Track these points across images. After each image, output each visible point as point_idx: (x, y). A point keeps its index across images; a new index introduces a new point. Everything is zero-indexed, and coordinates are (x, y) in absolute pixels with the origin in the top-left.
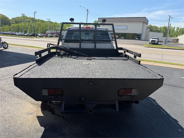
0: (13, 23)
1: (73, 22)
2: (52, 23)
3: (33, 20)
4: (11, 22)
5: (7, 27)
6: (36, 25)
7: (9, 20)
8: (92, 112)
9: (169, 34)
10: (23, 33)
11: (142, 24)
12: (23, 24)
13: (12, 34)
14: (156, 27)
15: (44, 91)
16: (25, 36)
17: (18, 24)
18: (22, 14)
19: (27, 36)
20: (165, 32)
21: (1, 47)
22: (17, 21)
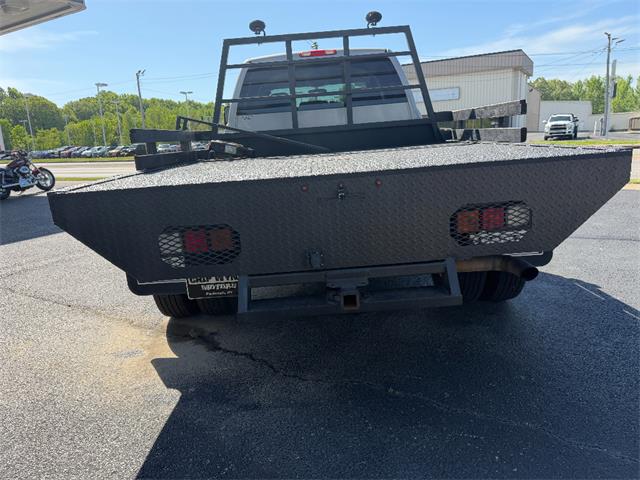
0: (72, 120)
1: (262, 34)
2: (200, 105)
3: (136, 102)
4: (64, 116)
5: (52, 133)
6: (148, 118)
7: (58, 111)
8: (355, 304)
9: (614, 96)
10: (104, 148)
11: (510, 74)
12: (102, 120)
13: (69, 155)
14: (564, 85)
15: (165, 241)
16: (111, 155)
17: (85, 122)
18: (98, 85)
19: (118, 155)
20: (598, 97)
21: (32, 186)
22: (83, 111)
